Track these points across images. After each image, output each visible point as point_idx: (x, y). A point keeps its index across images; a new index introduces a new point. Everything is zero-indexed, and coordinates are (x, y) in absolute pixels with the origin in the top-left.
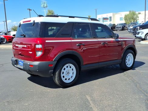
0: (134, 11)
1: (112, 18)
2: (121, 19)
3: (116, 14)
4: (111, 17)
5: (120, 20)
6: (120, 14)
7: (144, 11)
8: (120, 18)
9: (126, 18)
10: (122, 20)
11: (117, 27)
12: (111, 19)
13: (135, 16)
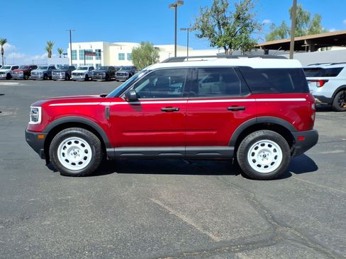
0: (150, 43)
1: (102, 54)
2: (121, 57)
3: (111, 45)
4: (100, 51)
5: (120, 59)
6: (117, 45)
7: (174, 46)
8: (120, 54)
9: (135, 55)
10: (123, 59)
11: (118, 74)
12: (100, 55)
13: (152, 55)
